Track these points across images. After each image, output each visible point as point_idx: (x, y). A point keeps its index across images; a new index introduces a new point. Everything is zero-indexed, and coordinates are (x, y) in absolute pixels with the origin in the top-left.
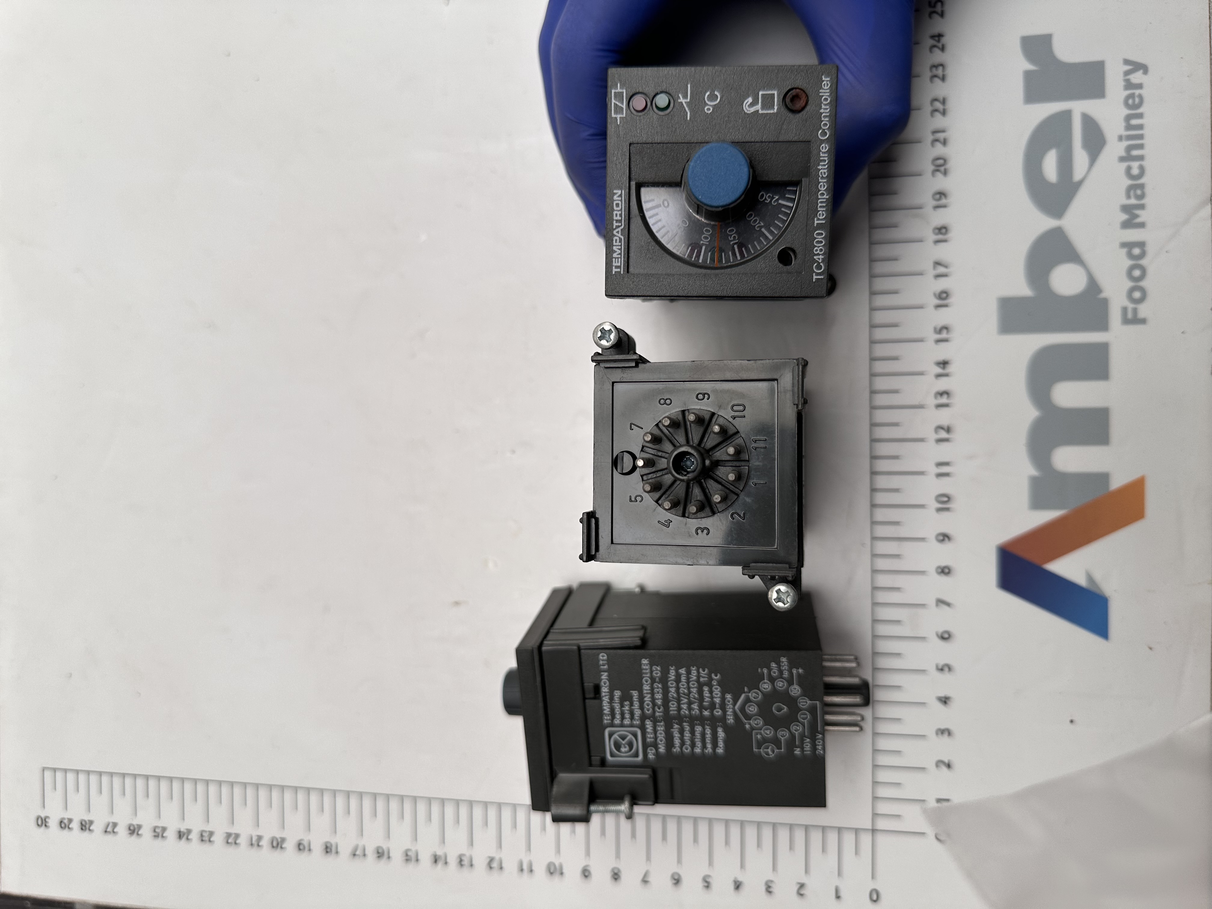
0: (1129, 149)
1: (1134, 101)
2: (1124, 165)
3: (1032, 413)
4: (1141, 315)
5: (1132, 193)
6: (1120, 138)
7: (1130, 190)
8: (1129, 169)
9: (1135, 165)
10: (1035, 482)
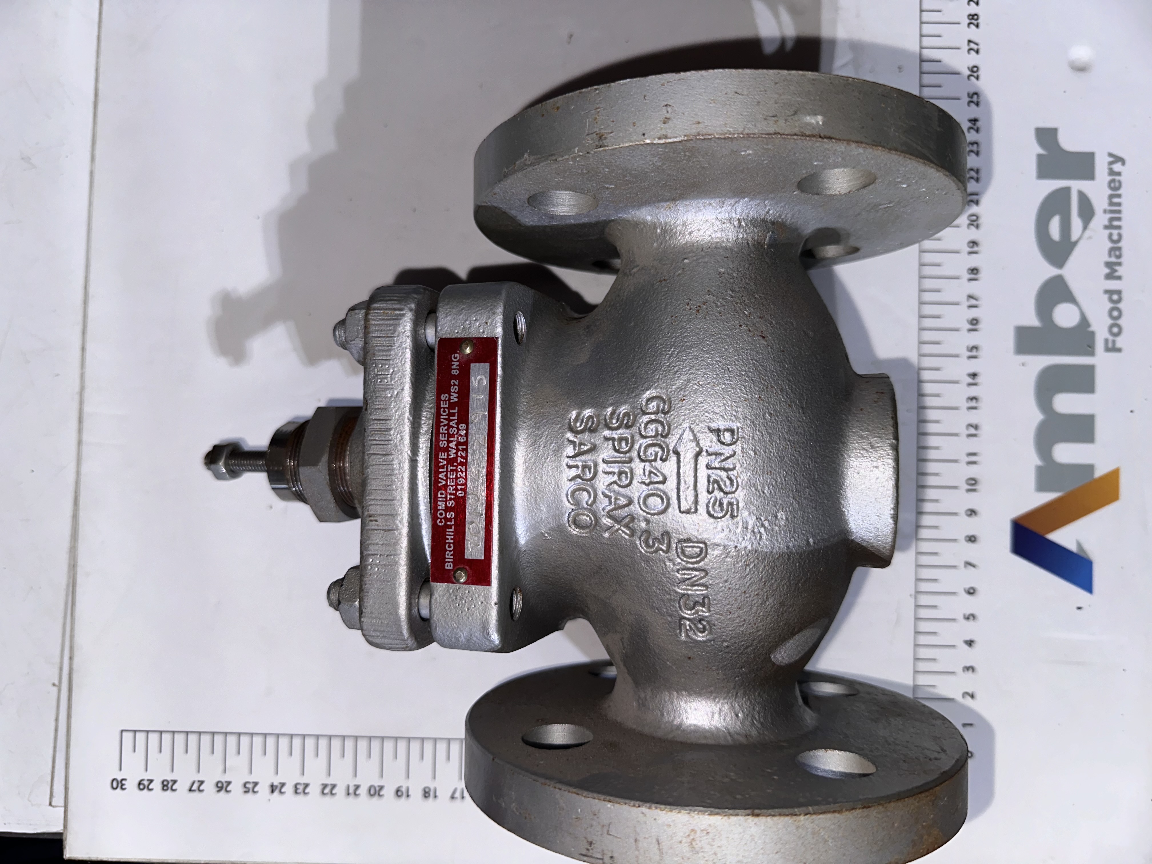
0: (1111, 220)
1: (1115, 185)
2: (1107, 232)
3: (1037, 416)
4: (1118, 345)
5: (1113, 253)
6: (1105, 211)
7: (1111, 250)
8: (1110, 236)
9: (1115, 232)
10: (1040, 471)
